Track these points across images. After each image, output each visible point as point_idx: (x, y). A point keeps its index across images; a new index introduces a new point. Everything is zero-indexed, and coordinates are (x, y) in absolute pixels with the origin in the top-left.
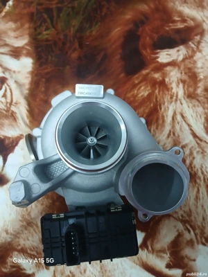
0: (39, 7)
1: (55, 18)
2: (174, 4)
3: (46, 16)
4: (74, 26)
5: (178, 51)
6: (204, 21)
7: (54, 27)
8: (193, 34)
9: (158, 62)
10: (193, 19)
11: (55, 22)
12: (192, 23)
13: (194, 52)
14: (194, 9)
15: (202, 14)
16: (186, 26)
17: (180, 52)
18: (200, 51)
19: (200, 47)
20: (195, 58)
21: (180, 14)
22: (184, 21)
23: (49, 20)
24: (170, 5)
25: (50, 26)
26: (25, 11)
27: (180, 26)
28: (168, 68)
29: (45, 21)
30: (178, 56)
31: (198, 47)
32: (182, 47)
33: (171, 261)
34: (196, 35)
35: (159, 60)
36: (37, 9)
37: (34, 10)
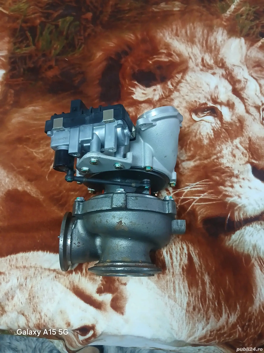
0: (24, 25)
1: (37, 37)
2: (164, 35)
3: (29, 34)
4: (55, 49)
5: (155, 90)
6: (190, 58)
7: (34, 44)
8: (175, 71)
9: (132, 98)
10: (179, 55)
11: (36, 40)
12: (177, 59)
13: (171, 92)
14: (183, 43)
15: (190, 50)
16: (170, 61)
17: (156, 92)
18: (178, 91)
19: (178, 87)
20: (172, 97)
21: (167, 46)
22: (169, 55)
23: (31, 38)
24: (160, 35)
25: (31, 43)
26: (9, 25)
27: (164, 59)
28: (143, 105)
29: (27, 38)
30: (154, 95)
31: (175, 88)
32: (159, 87)
33: (103, 285)
34: (178, 73)
35: (134, 97)
36: (21, 26)
37: (18, 27)
